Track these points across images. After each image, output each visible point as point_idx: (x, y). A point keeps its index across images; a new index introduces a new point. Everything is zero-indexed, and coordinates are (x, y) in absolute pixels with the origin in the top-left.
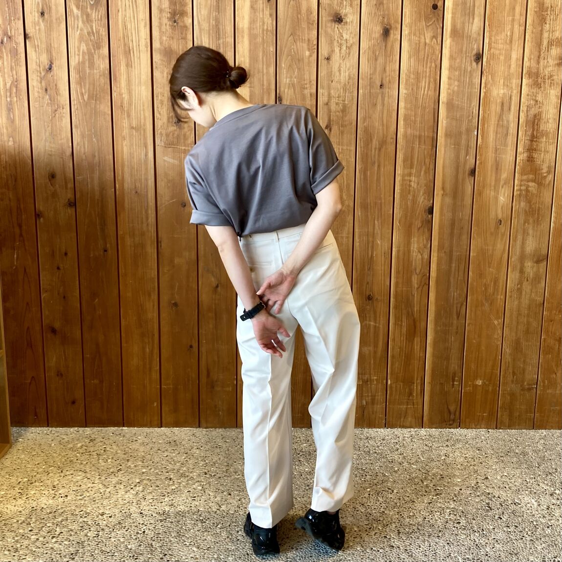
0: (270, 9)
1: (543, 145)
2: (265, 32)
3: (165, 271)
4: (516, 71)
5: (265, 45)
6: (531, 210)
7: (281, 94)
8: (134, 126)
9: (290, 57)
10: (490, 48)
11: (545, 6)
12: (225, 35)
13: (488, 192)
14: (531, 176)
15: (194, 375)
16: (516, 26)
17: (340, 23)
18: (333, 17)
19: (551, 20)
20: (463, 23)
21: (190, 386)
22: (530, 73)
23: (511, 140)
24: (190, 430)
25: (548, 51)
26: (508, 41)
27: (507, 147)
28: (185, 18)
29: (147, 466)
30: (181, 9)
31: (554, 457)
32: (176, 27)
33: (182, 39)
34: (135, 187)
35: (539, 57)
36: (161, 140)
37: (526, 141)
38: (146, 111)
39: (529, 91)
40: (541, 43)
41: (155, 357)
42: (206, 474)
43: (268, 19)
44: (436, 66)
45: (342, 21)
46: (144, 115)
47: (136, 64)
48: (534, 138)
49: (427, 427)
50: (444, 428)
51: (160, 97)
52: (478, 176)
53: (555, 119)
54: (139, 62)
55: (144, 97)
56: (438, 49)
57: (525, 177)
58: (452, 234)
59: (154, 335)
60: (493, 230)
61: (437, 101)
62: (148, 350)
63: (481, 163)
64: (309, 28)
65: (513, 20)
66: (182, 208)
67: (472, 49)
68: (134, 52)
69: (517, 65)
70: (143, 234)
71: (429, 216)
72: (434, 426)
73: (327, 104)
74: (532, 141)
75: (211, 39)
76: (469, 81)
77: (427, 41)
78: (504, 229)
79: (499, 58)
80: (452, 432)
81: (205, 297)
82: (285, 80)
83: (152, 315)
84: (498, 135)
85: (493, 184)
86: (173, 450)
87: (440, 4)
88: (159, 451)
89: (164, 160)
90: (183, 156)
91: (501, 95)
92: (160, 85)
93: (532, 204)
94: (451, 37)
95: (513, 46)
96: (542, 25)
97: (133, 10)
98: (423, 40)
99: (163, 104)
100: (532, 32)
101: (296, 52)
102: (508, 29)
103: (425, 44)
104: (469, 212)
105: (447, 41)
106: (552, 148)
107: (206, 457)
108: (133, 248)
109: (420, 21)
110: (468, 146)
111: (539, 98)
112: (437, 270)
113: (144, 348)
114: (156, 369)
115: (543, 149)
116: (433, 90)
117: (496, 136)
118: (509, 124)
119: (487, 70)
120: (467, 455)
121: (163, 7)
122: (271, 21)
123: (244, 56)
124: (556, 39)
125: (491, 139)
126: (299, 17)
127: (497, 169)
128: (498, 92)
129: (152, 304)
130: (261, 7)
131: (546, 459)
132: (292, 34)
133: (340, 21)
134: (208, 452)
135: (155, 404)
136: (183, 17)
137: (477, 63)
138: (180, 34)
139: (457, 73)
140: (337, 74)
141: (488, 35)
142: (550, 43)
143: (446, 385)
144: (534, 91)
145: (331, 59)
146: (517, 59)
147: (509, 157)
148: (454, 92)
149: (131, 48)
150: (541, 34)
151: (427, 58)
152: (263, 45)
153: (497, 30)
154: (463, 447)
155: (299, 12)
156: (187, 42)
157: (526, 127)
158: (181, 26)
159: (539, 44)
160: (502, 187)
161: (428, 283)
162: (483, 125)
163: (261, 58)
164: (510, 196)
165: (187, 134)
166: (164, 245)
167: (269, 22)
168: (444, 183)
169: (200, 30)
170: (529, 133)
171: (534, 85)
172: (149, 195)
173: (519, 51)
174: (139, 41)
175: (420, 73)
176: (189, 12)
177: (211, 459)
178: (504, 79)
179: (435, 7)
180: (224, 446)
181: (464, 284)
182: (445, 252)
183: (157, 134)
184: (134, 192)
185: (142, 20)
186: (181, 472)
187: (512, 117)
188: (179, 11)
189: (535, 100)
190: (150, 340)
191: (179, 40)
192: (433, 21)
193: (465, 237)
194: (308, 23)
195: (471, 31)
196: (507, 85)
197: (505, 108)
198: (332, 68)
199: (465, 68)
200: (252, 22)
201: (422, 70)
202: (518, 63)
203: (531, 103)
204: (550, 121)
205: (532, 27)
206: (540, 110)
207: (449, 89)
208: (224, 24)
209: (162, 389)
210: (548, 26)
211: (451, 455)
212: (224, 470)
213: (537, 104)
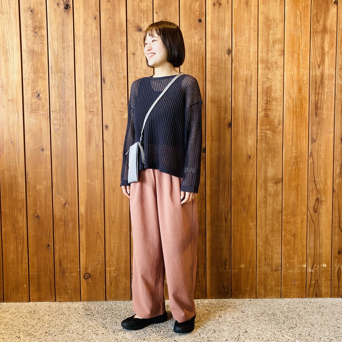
0: (96, 24)
1: (274, 106)
2: (93, 38)
3: (31, 194)
4: (254, 60)
5: (94, 46)
6: (269, 149)
7: (104, 77)
8: (10, 99)
9: (109, 54)
10: (236, 46)
11: (269, 19)
12: (68, 41)
13: (241, 137)
14: (268, 127)
15: (51, 265)
16: (252, 32)
17: (140, 32)
18: (136, 28)
19: (274, 27)
20: (218, 30)
21: (49, 272)
22: (262, 61)
23: (253, 103)
24: (49, 303)
25: (273, 47)
26: (248, 41)
27: (251, 108)
28: (42, 31)
29: (7, 329)
30: (40, 25)
31: (294, 316)
32: (37, 36)
33: (40, 43)
34: (11, 139)
35: (268, 51)
36: (27, 108)
37: (263, 104)
38: (18, 89)
39: (263, 72)
40: (268, 42)
41: (25, 252)
42: (46, 333)
43: (95, 30)
44: (203, 58)
45: (142, 31)
46: (17, 92)
47: (11, 59)
48: (267, 102)
49: (209, 298)
50: (220, 299)
51: (27, 80)
52: (234, 127)
53: (281, 90)
54: (13, 59)
55: (17, 81)
56: (203, 47)
57: (264, 127)
58: (218, 165)
59: (24, 238)
60: (245, 162)
61: (205, 80)
62: (20, 248)
63: (235, 119)
64: (121, 35)
65: (250, 28)
66: (41, 152)
67: (225, 47)
68: (10, 52)
69: (254, 56)
70: (16, 170)
71: (204, 154)
72: (214, 297)
74: (267, 104)
75: (59, 44)
76: (224, 67)
77: (196, 42)
78: (253, 161)
79: (243, 52)
80: (226, 301)
81: (57, 212)
82: (106, 68)
83: (22, 223)
84: (245, 101)
85: (243, 132)
86: (31, 317)
87: (203, 19)
88: (21, 318)
89: (30, 121)
90: (41, 118)
91: (245, 75)
92: (27, 72)
93: (269, 145)
94: (211, 39)
95: (251, 44)
96: (268, 31)
97: (9, 26)
98: (193, 42)
99: (29, 85)
100: (263, 35)
101: (114, 51)
102: (247, 33)
103: (195, 44)
104: (229, 150)
105: (209, 42)
106: (280, 108)
107: (52, 321)
108: (10, 179)
109: (191, 30)
110: (226, 108)
111: (270, 76)
112: (211, 190)
113: (17, 247)
114: (25, 261)
115: (274, 109)
116: (201, 73)
117: (244, 102)
118: (251, 93)
119: (236, 59)
120: (234, 316)
121: (28, 24)
122: (97, 32)
123: (80, 54)
124: (278, 39)
125: (241, 103)
126: (115, 28)
127: (245, 123)
128: (243, 73)
129: (22, 217)
130: (91, 23)
131: (289, 317)
132: (110, 39)
133: (140, 31)
134: (54, 318)
135: (25, 286)
136: (41, 30)
137: (229, 55)
138: (39, 40)
139: (216, 62)
140: (140, 63)
141: (235, 37)
142: (274, 42)
143: (220, 268)
144: (267, 72)
145: (136, 54)
146: (254, 52)
147: (253, 115)
148: (215, 73)
149: (8, 50)
150: (268, 36)
151: (197, 53)
152: (92, 47)
153: (240, 35)
154: (232, 311)
155: (114, 26)
156: (43, 45)
157: (262, 95)
158: (40, 36)
159: (267, 42)
160: (250, 134)
161: (205, 199)
162: (235, 94)
163: (91, 54)
164: (255, 140)
165: (44, 103)
166: (29, 176)
167: (96, 32)
168: (211, 132)
169: (52, 38)
170: (265, 99)
171: (266, 68)
172: (20, 144)
173: (255, 47)
174: (13, 45)
175: (193, 62)
176: (44, 27)
177: (54, 322)
178: (247, 65)
179: (200, 21)
180: (67, 313)
181: (228, 199)
182: (215, 178)
183: (25, 104)
184: (10, 142)
185: (15, 32)
186: (29, 332)
187: (253, 88)
188: (38, 26)
189: (267, 78)
190: (21, 241)
191: (38, 44)
192: (199, 29)
193: (227, 167)
194: (120, 32)
195: (224, 36)
196: (249, 69)
197: (248, 83)
198: (136, 60)
199: (221, 58)
200: (85, 32)
201: (194, 61)
202: (255, 54)
203: (265, 79)
204: (278, 91)
205: (262, 32)
206: (271, 84)
207: (211, 72)
208: (67, 34)
209: (30, 275)
210: (272, 31)
211: (223, 316)
212: (61, 330)
213: (269, 80)
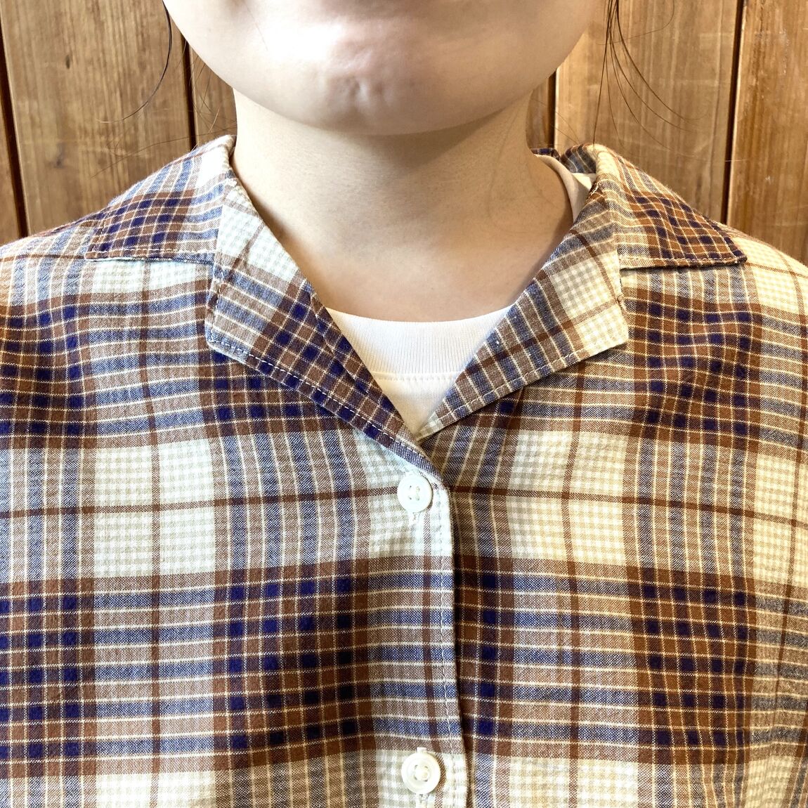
73: (59, 163)
76: (683, 40)
148: (614, 91)
